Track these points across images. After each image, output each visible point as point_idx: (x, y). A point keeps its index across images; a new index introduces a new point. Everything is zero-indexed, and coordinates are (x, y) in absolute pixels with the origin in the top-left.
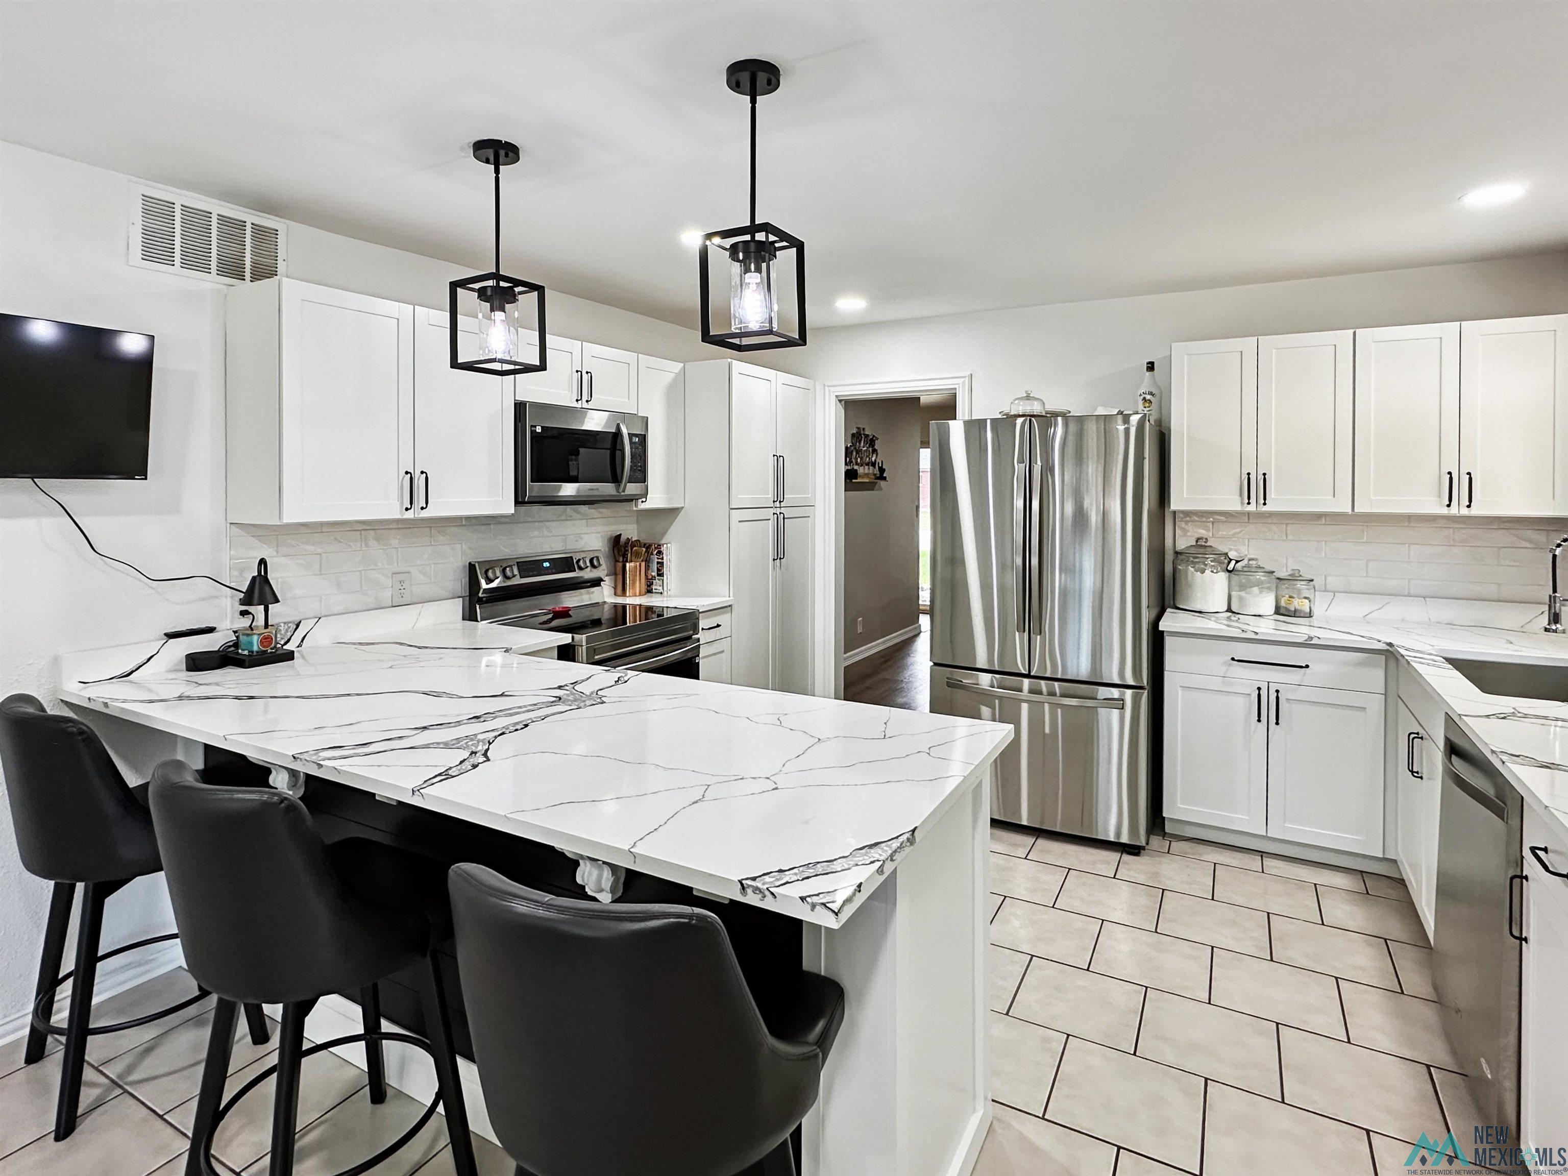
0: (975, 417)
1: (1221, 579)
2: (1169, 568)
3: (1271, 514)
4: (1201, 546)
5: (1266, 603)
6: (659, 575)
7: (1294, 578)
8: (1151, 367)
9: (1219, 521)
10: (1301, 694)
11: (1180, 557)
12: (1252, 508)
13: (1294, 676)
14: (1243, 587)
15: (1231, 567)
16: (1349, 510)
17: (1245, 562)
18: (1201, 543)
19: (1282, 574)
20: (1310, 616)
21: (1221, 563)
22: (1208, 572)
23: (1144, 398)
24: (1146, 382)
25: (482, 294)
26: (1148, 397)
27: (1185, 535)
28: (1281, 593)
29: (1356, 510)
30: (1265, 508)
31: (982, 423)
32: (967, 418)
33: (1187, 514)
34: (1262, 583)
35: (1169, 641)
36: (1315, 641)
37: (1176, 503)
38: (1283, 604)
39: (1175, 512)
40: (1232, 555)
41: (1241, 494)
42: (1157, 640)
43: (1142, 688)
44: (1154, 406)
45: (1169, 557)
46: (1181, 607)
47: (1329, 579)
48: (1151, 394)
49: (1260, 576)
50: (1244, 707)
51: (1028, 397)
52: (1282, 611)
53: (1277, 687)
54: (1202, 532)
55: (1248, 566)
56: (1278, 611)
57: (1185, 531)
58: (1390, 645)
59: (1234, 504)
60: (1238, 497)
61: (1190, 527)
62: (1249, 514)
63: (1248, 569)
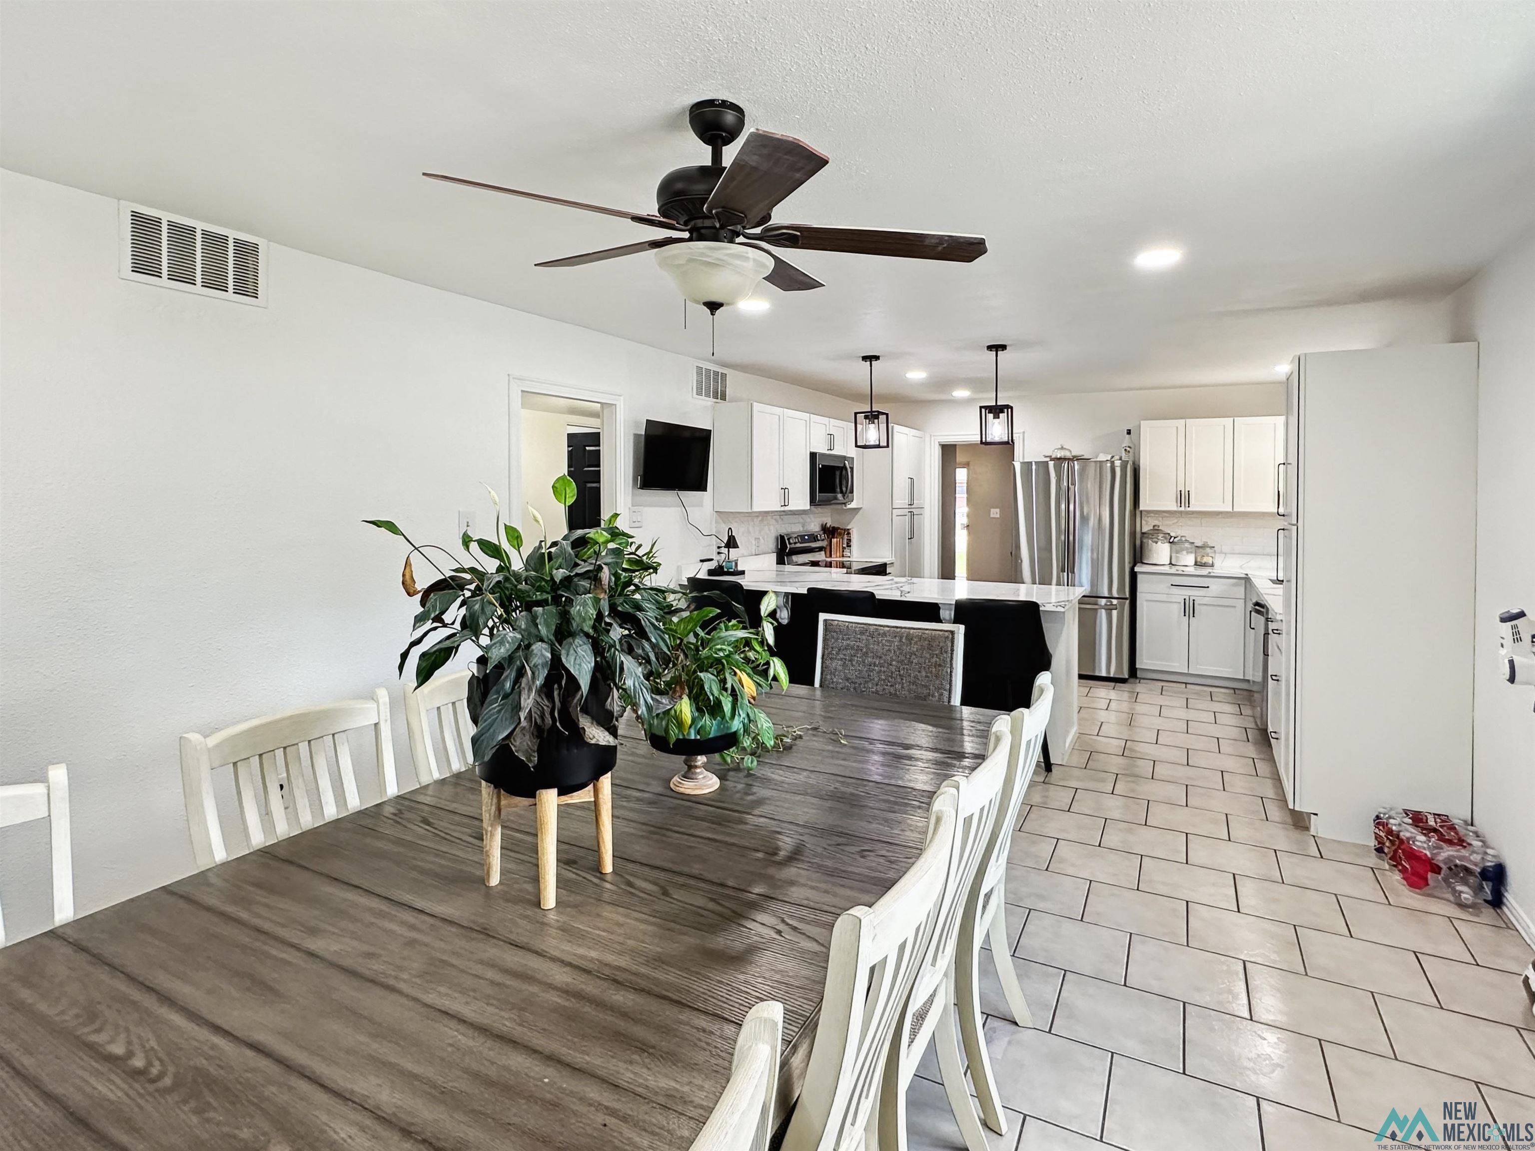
0: (1026, 460)
1: (1167, 546)
2: (1138, 542)
3: (1193, 513)
4: (1156, 530)
5: (1189, 559)
6: (848, 546)
7: (1204, 547)
8: (1129, 432)
9: (1165, 517)
10: (1205, 601)
11: (1146, 535)
12: (1182, 509)
13: (1202, 592)
14: (1177, 552)
15: (1171, 541)
16: (1231, 510)
17: (1179, 538)
18: (1156, 528)
19: (1199, 544)
20: (1212, 566)
21: (1166, 538)
22: (1159, 543)
23: (1125, 450)
24: (1126, 441)
25: (866, 417)
26: (1128, 449)
27: (1147, 524)
28: (1198, 554)
29: (1235, 510)
30: (1188, 509)
31: (1029, 464)
32: (1021, 461)
33: (1148, 512)
34: (1187, 549)
35: (1139, 577)
36: (1212, 574)
37: (1143, 507)
38: (1199, 560)
39: (1141, 511)
40: (1172, 534)
41: (1177, 502)
42: (1134, 576)
43: (1126, 599)
44: (1131, 454)
45: (1138, 536)
46: (1145, 562)
47: (1223, 547)
48: (1129, 447)
49: (1187, 545)
50: (1177, 609)
51: (1062, 448)
52: (1198, 564)
53: (1194, 598)
54: (1156, 523)
55: (1181, 540)
56: (1196, 564)
57: (1147, 522)
58: (1247, 575)
59: (1173, 507)
60: (1175, 504)
61: (1149, 519)
62: (1181, 512)
63: (1181, 542)
